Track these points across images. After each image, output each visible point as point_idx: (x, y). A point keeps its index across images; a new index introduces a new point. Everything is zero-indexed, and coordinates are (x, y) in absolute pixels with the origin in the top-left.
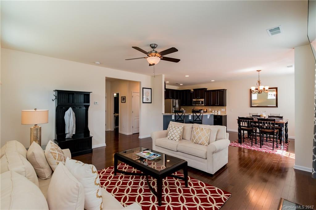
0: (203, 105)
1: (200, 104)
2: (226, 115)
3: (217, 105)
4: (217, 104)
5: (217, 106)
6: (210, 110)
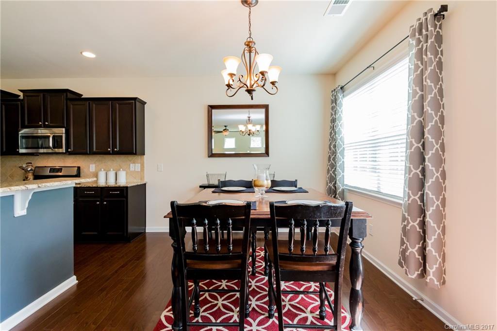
0: (60, 150)
1: (49, 148)
2: (145, 184)
3: (113, 150)
4: (114, 146)
5: (114, 153)
6: (92, 168)
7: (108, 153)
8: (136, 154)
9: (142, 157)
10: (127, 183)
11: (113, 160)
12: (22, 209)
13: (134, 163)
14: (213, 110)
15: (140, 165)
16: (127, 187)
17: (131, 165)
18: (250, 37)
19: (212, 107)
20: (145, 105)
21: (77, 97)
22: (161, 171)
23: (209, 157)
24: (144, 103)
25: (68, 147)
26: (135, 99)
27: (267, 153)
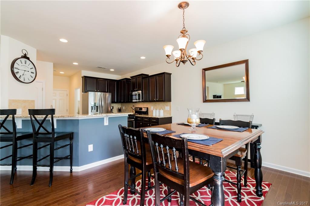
7: (154, 101)
8: (165, 101)
9: (170, 102)
10: (164, 116)
11: (159, 104)
12: (107, 123)
13: (167, 106)
14: (206, 72)
15: (169, 107)
16: (158, 118)
17: (166, 107)
18: (184, 28)
19: (205, 70)
20: (171, 75)
21: (146, 76)
22: (179, 111)
23: (203, 102)
24: (170, 74)
25: (142, 99)
26: (164, 73)
27: (248, 99)
